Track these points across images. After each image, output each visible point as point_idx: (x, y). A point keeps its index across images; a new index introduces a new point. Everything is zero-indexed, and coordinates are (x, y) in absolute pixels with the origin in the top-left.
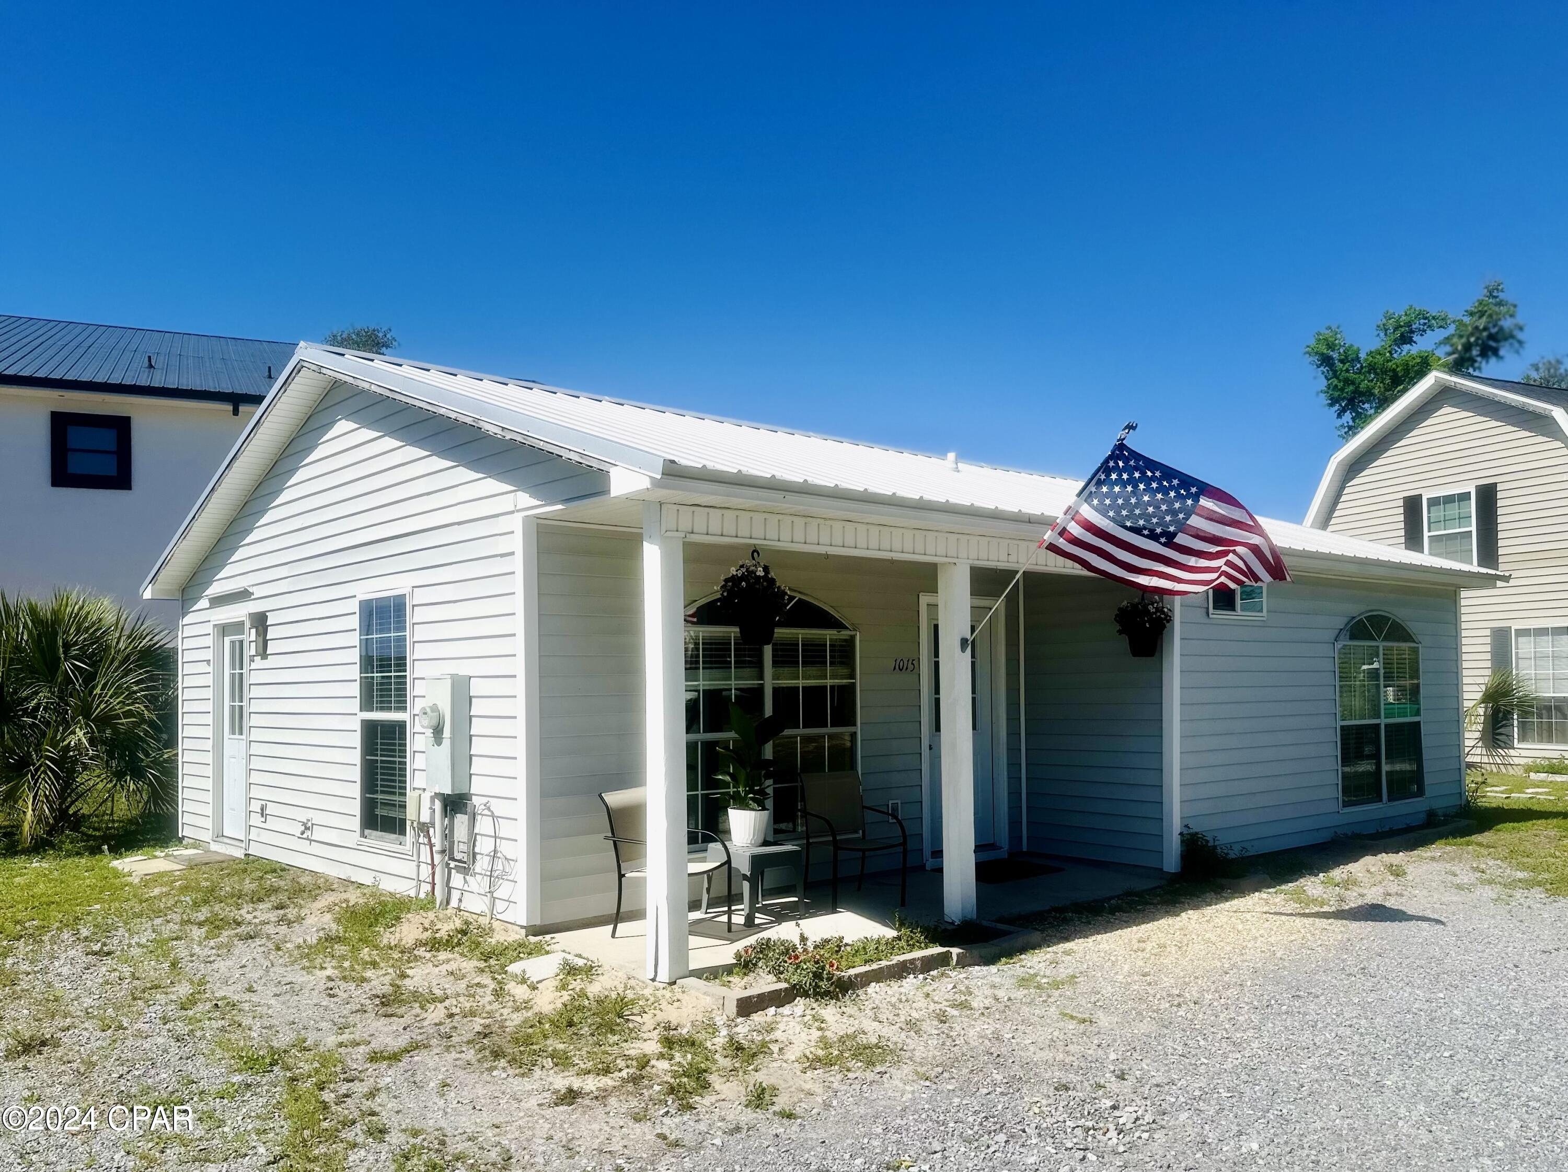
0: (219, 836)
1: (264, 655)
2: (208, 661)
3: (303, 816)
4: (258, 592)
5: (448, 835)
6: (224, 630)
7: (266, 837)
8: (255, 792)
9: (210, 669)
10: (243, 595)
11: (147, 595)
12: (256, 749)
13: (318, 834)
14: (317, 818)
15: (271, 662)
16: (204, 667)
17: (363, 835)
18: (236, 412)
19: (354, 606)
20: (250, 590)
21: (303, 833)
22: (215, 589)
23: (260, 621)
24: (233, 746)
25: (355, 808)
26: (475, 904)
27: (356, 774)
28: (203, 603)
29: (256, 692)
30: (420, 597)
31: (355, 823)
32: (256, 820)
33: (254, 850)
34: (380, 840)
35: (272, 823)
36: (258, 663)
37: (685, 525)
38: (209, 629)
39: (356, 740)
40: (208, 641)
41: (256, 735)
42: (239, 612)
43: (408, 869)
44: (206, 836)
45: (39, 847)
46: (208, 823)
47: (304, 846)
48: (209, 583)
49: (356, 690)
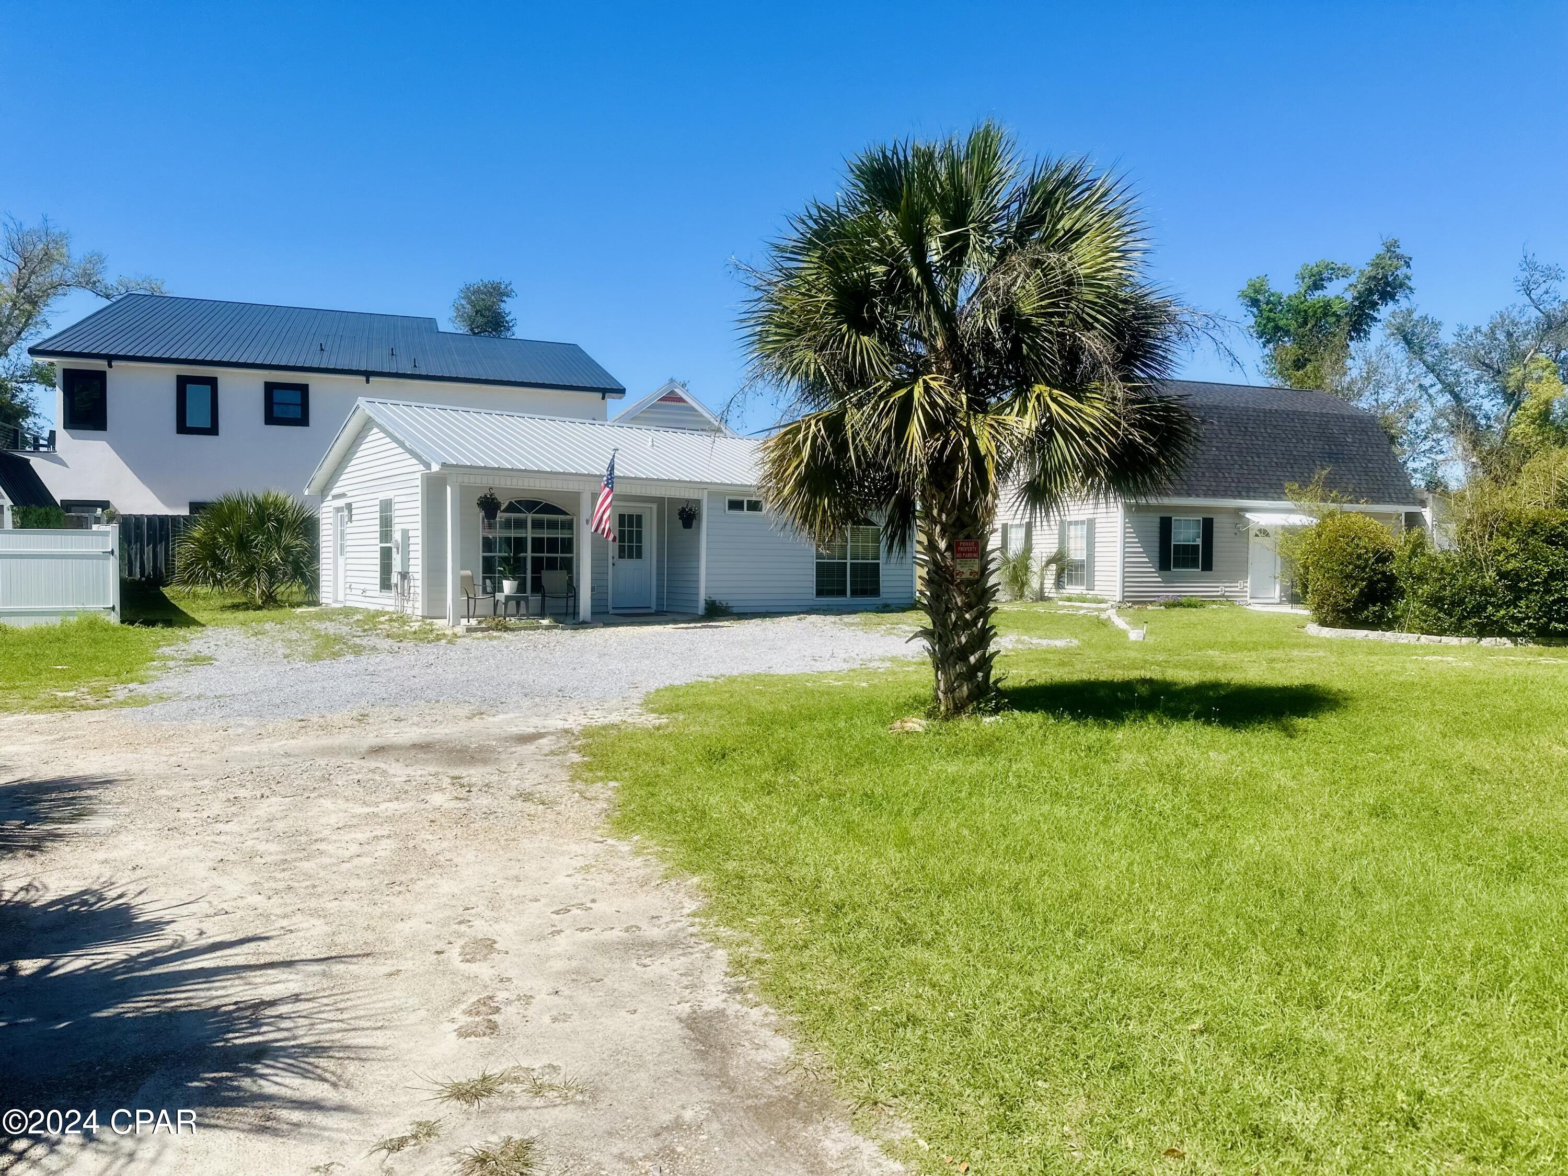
0: (336, 601)
1: (350, 520)
2: (331, 524)
3: (363, 587)
4: (349, 494)
5: (403, 586)
6: (338, 510)
7: (350, 597)
8: (348, 579)
9: (332, 527)
10: (343, 495)
11: (306, 493)
12: (349, 561)
13: (368, 594)
14: (368, 587)
15: (354, 524)
16: (329, 526)
17: (380, 591)
18: (368, 382)
19: (377, 502)
20: (346, 493)
21: (362, 594)
22: (335, 491)
23: (349, 506)
24: (341, 561)
25: (378, 581)
26: (409, 611)
27: (378, 568)
28: (330, 498)
29: (348, 537)
30: (397, 499)
31: (378, 587)
32: (348, 591)
33: (348, 604)
34: (386, 593)
35: (354, 592)
36: (349, 524)
37: (460, 480)
38: (331, 509)
39: (378, 555)
40: (331, 515)
41: (348, 555)
42: (341, 503)
43: (392, 602)
44: (330, 601)
45: (259, 608)
46: (330, 595)
47: (363, 599)
48: (332, 489)
49: (378, 535)
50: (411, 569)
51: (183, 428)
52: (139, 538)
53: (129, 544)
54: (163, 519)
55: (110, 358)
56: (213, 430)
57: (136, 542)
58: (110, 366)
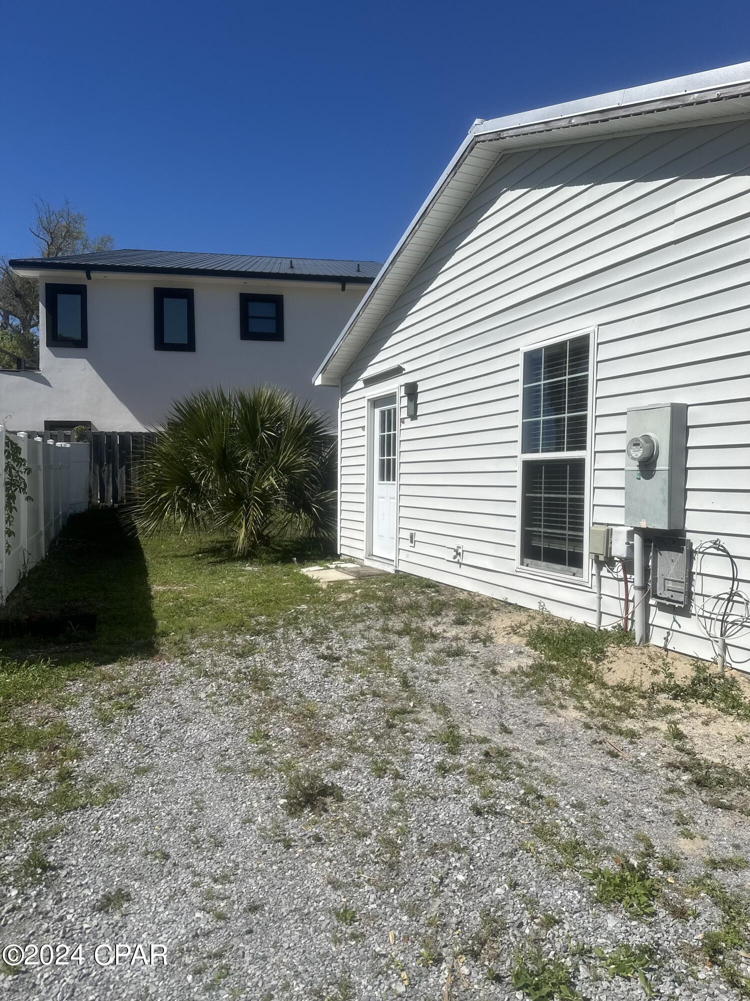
0: (370, 555)
1: (413, 416)
2: (363, 428)
3: (454, 543)
4: (407, 368)
5: (651, 572)
6: (375, 403)
7: (413, 558)
8: (404, 523)
9: (365, 433)
10: (397, 371)
11: (318, 381)
12: (404, 490)
13: (468, 559)
14: (467, 545)
15: (420, 421)
16: (359, 432)
17: (522, 564)
18: (343, 289)
19: (519, 359)
20: (403, 366)
21: (455, 558)
22: (369, 372)
23: (412, 391)
24: (382, 489)
25: (516, 539)
26: (694, 647)
27: (517, 510)
28: (360, 384)
30: (609, 333)
31: (516, 553)
32: (405, 545)
33: (404, 568)
34: (546, 570)
35: (419, 548)
36: (409, 423)
38: (364, 403)
39: (517, 480)
40: (364, 412)
41: (404, 479)
42: (393, 386)
43: (587, 599)
44: (360, 555)
45: (248, 556)
46: (363, 546)
47: (455, 568)
48: (364, 369)
49: (517, 435)
50: (692, 522)
51: (161, 344)
52: (111, 459)
53: (101, 466)
54: (136, 436)
55: (88, 269)
56: (190, 346)
57: (108, 463)
58: (89, 277)
